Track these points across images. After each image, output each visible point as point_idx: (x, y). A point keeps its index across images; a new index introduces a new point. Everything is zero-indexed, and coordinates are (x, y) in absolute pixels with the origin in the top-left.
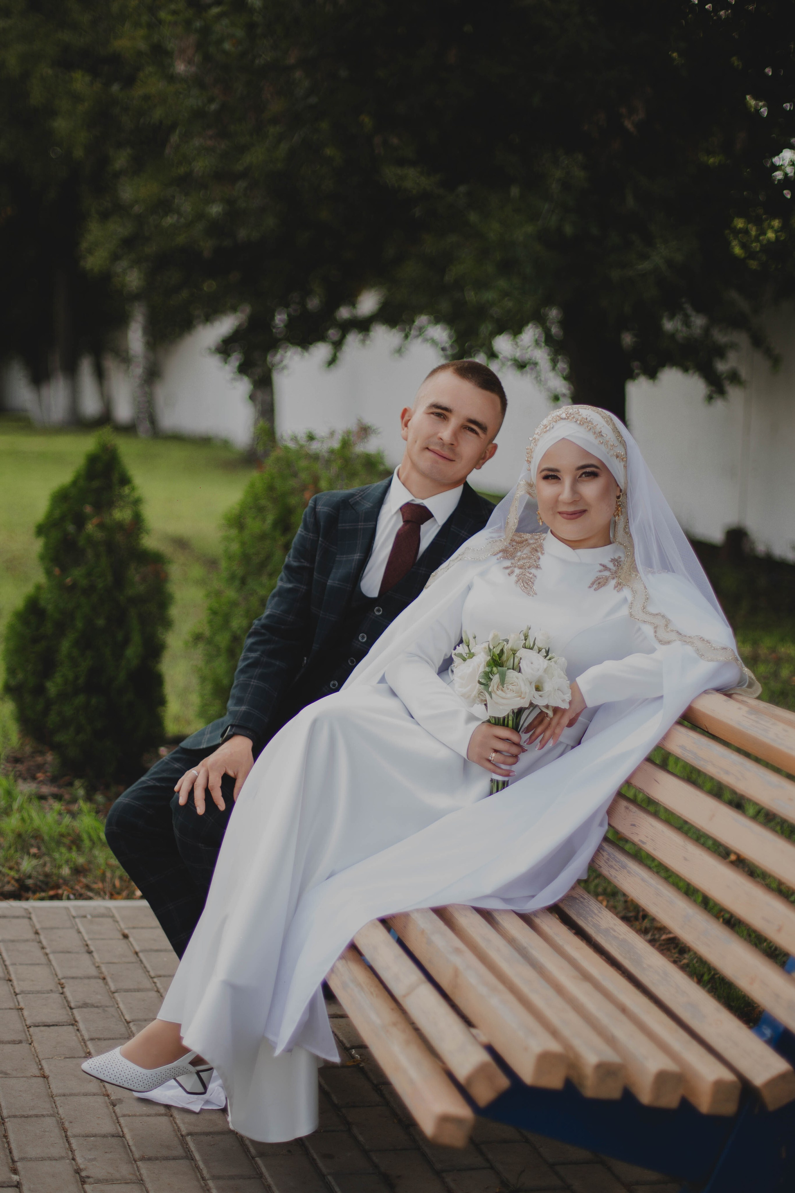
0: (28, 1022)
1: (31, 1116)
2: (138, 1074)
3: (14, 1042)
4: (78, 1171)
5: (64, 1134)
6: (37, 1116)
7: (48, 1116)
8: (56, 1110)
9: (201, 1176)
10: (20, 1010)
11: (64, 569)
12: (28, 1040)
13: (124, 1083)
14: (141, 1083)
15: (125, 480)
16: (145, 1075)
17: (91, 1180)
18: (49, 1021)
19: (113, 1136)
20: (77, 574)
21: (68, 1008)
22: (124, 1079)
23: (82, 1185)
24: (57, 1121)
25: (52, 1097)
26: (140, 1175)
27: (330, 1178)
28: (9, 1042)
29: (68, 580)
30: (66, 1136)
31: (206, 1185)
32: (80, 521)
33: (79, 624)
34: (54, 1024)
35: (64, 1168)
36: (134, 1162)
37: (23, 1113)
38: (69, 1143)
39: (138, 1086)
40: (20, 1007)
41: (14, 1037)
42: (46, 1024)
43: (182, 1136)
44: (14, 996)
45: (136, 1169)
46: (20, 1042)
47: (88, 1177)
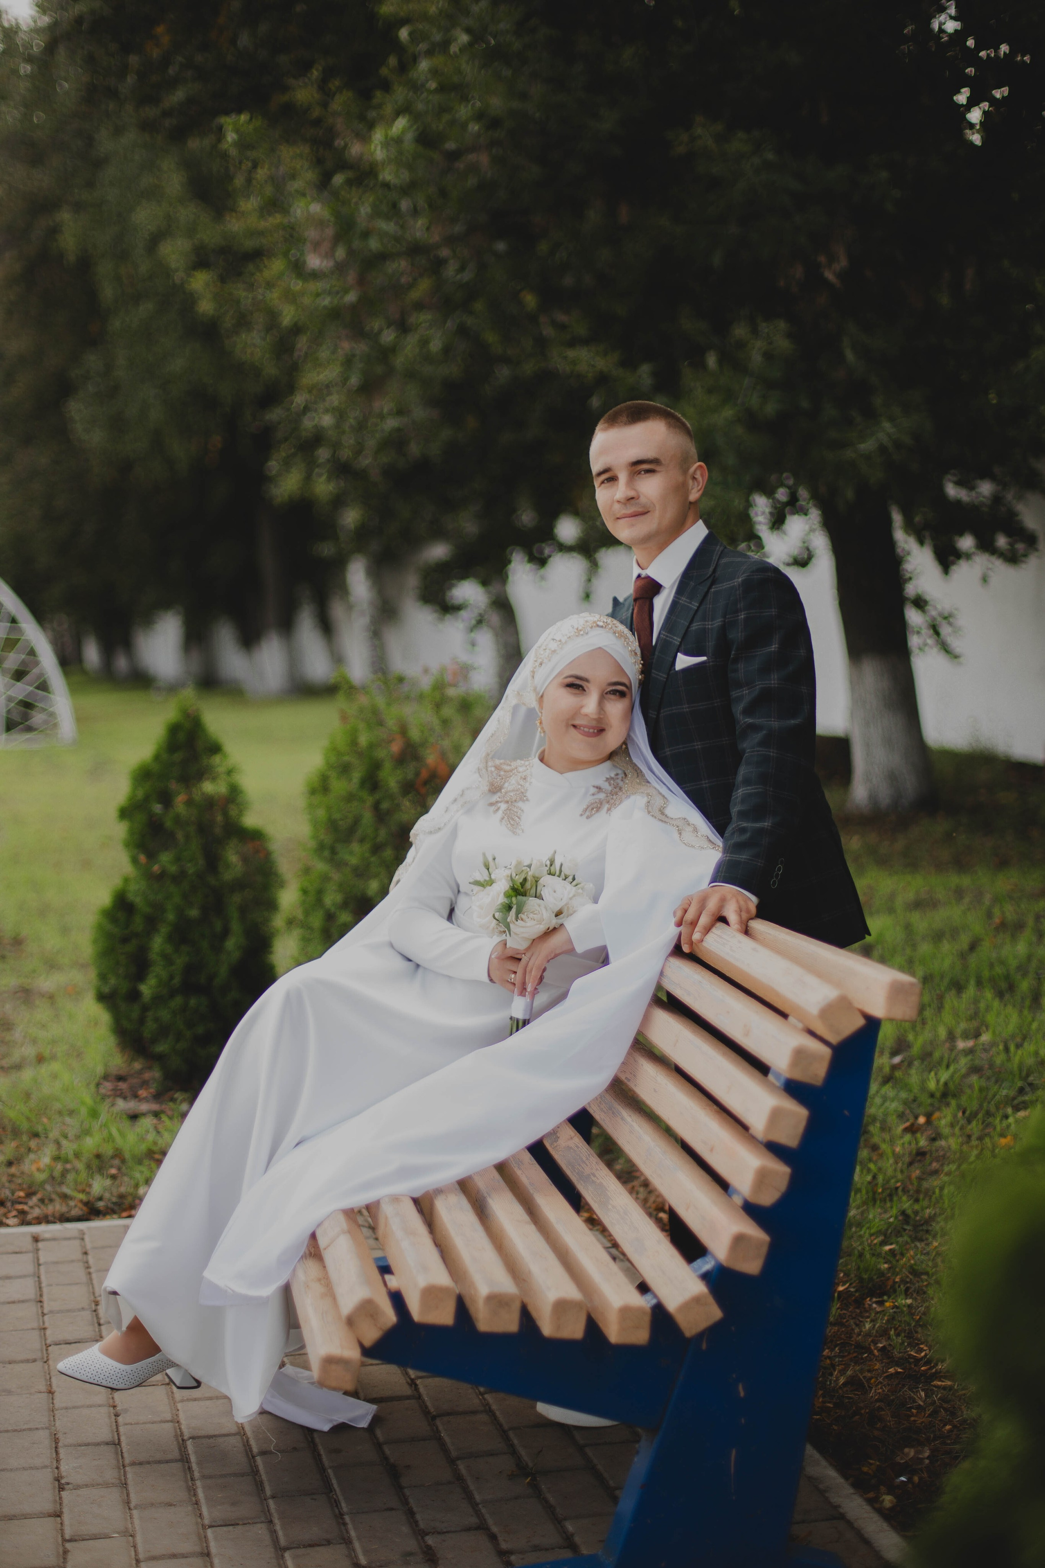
0: (48, 1342)
1: (24, 1430)
2: (117, 1370)
3: (27, 1361)
4: (58, 1479)
5: (54, 1446)
6: (30, 1429)
7: (42, 1428)
8: (53, 1423)
9: (191, 1476)
10: (42, 1331)
11: (152, 856)
12: (43, 1358)
13: (102, 1381)
14: (121, 1380)
15: (215, 749)
16: (125, 1372)
17: (70, 1486)
18: (70, 1337)
19: (107, 1444)
20: (166, 858)
21: (96, 1325)
22: (102, 1376)
23: (59, 1491)
24: (51, 1434)
25: (53, 1411)
26: (125, 1479)
27: (330, 1471)
28: (22, 1362)
29: (156, 868)
30: (56, 1447)
31: (193, 1485)
32: (166, 799)
33: (171, 916)
34: (76, 1341)
35: (46, 1476)
36: (122, 1467)
37: (16, 1428)
38: (57, 1453)
39: (118, 1383)
40: (44, 1327)
41: (30, 1356)
42: (67, 1342)
43: (183, 1440)
44: (41, 1317)
45: (123, 1474)
46: (34, 1361)
47: (68, 1484)
